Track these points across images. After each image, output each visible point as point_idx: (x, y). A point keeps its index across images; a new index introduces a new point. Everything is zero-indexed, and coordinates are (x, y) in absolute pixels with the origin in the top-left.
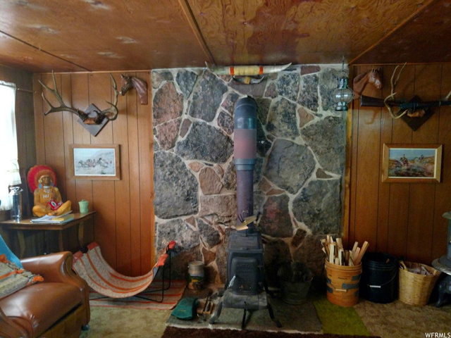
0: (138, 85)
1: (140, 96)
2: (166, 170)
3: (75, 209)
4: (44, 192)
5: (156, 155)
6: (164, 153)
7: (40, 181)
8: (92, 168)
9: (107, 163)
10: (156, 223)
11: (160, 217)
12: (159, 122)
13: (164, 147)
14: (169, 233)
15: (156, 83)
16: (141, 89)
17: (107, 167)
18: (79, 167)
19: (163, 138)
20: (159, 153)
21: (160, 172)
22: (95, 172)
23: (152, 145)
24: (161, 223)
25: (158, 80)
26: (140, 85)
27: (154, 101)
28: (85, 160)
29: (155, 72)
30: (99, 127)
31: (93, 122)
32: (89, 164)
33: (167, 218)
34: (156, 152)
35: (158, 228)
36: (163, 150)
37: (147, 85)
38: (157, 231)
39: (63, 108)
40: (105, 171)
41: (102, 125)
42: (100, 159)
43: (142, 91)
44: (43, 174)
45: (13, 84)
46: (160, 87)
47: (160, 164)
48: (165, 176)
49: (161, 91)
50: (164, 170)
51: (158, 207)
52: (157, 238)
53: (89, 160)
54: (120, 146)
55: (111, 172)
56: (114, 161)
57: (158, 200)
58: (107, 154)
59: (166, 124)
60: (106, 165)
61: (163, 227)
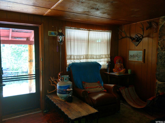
0: (154, 25)
1: (154, 29)
2: (163, 60)
3: (127, 72)
4: (118, 65)
5: (158, 54)
6: (162, 53)
7: (117, 61)
8: (135, 58)
9: (140, 56)
10: (157, 83)
11: (158, 80)
12: (161, 40)
13: (162, 50)
14: (162, 88)
15: (161, 23)
16: (155, 26)
17: (139, 58)
18: (130, 57)
19: (162, 46)
20: (160, 53)
21: (160, 61)
22: (136, 59)
23: (158, 49)
24: (159, 83)
25: (162, 21)
26: (155, 25)
27: (160, 30)
28: (132, 55)
29: (161, 18)
30: (138, 43)
31: (135, 41)
32: (134, 56)
33: (161, 82)
34: (159, 52)
35: (157, 85)
36: (162, 51)
37: (157, 24)
38: (157, 86)
39: (126, 37)
40: (139, 59)
41: (139, 42)
42: (137, 55)
43: (155, 27)
44: (118, 59)
45: (111, 31)
46: (162, 24)
47: (160, 57)
48: (162, 63)
49: (163, 26)
50: (162, 60)
51: (157, 76)
52: (157, 89)
53: (134, 55)
54: (145, 50)
55: (141, 60)
56: (142, 56)
57: (158, 73)
58: (140, 53)
59: (164, 40)
60: (139, 57)
61: (159, 85)
